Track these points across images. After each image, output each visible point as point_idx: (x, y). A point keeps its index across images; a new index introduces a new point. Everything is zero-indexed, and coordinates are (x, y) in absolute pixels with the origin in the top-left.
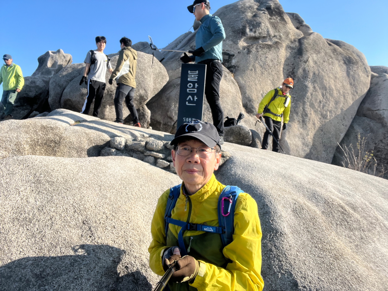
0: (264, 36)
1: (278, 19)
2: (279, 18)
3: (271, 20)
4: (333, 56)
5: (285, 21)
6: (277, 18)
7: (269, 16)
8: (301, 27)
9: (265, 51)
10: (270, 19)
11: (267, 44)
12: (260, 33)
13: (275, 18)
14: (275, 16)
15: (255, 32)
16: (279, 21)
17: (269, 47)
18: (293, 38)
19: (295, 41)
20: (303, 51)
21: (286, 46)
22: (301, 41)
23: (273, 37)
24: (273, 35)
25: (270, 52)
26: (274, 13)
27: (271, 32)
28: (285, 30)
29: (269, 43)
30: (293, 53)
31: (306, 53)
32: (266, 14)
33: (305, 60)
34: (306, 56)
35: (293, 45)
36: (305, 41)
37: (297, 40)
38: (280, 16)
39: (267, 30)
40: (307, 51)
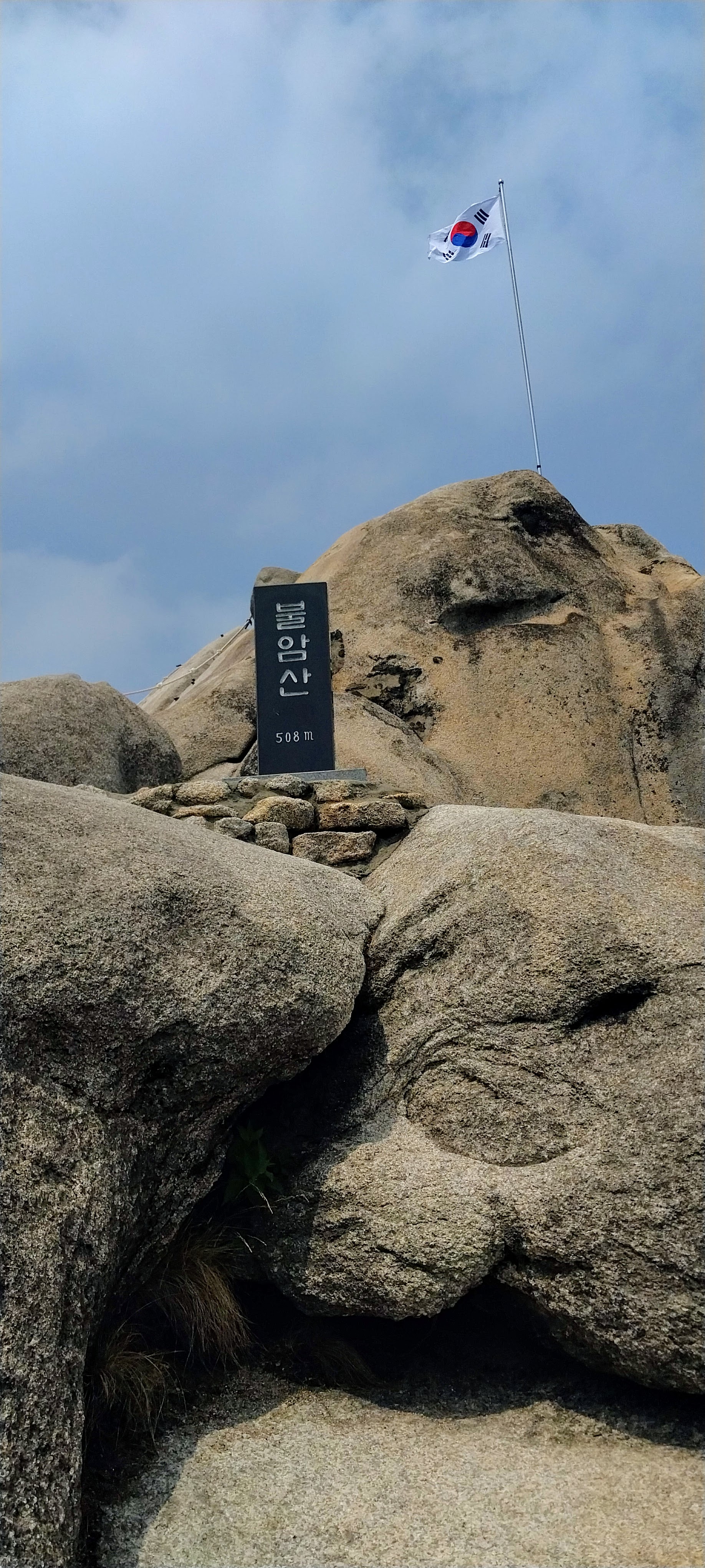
0: (518, 598)
1: (561, 544)
2: (566, 539)
3: (538, 550)
5: (592, 549)
6: (558, 541)
7: (527, 536)
8: (657, 568)
9: (534, 645)
10: (533, 544)
11: (536, 626)
12: (501, 591)
13: (550, 540)
14: (550, 533)
15: (483, 586)
16: (567, 550)
17: (545, 631)
18: (630, 599)
19: (639, 608)
20: (675, 639)
21: (608, 628)
22: (662, 604)
23: (554, 601)
24: (553, 595)
25: (551, 648)
26: (543, 524)
27: (545, 582)
28: (594, 578)
29: (542, 620)
30: (637, 646)
31: (686, 642)
32: (515, 528)
33: (689, 665)
34: (690, 654)
35: (632, 621)
36: (676, 602)
37: (645, 605)
38: (570, 532)
39: (529, 579)
40: (689, 635)
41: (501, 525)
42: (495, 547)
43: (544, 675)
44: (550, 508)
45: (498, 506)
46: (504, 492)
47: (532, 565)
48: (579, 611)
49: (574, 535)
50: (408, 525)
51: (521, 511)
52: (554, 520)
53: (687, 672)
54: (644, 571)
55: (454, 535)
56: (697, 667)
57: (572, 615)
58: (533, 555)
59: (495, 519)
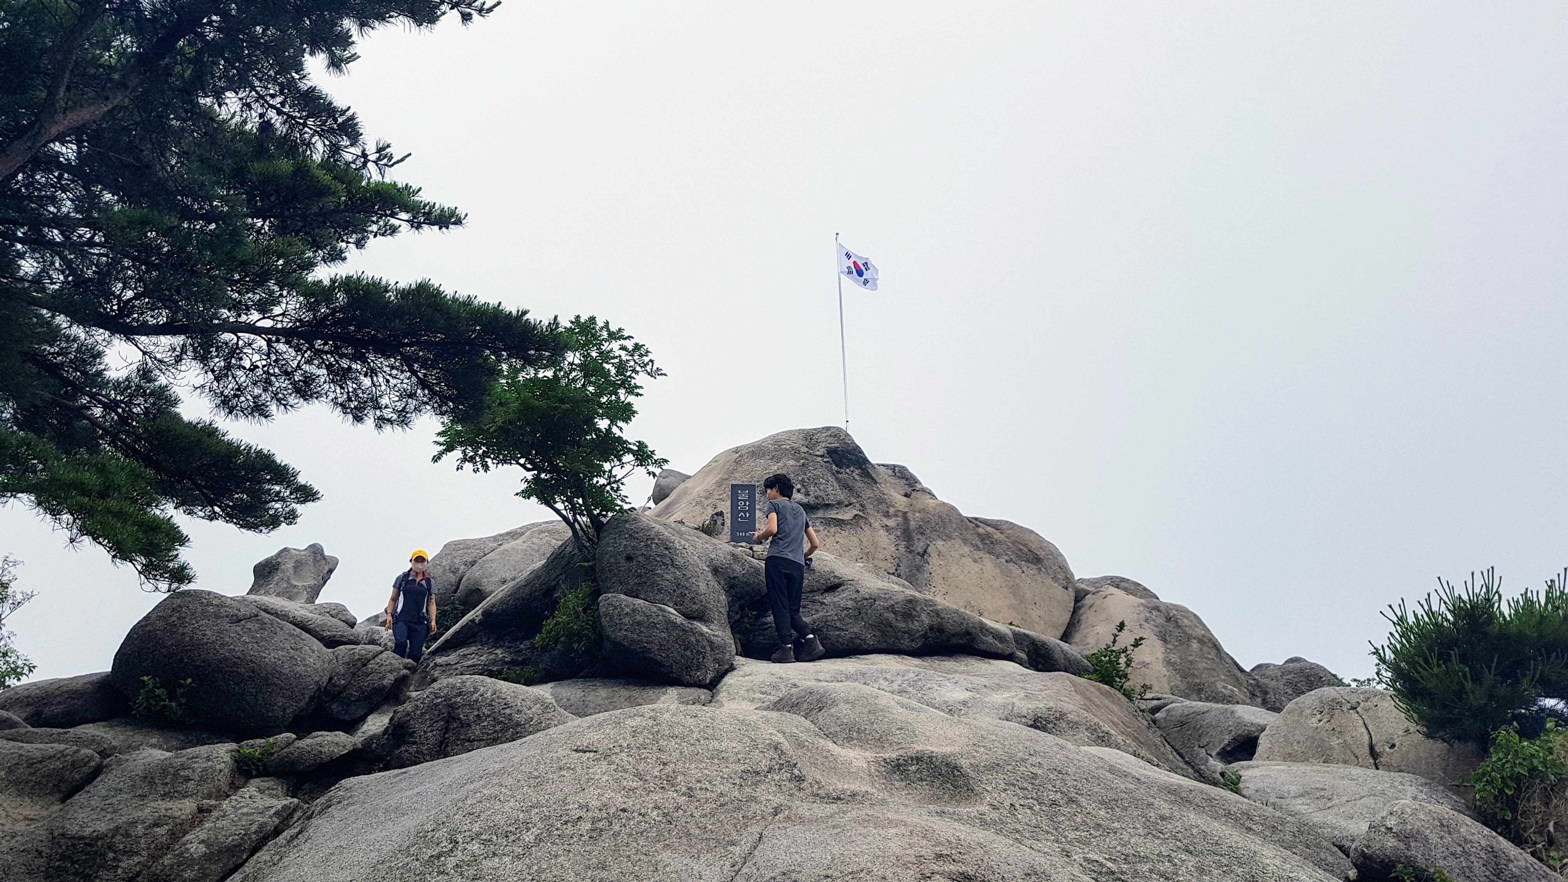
0: (827, 502)
1: (854, 474)
2: (857, 471)
3: (840, 476)
4: (981, 546)
5: (873, 479)
6: (852, 472)
7: (834, 467)
8: (914, 494)
9: (833, 530)
10: (838, 472)
11: (835, 519)
12: (817, 498)
13: (848, 470)
14: (848, 467)
15: (807, 494)
16: (857, 477)
17: (840, 523)
18: (892, 510)
19: (896, 516)
20: (914, 534)
21: (876, 525)
22: (910, 515)
23: (847, 506)
24: (847, 503)
25: (843, 532)
26: (844, 461)
27: (842, 496)
28: (872, 495)
29: (840, 517)
30: (892, 536)
31: (920, 537)
32: (828, 462)
33: (920, 550)
34: (922, 544)
35: (891, 523)
36: (917, 514)
37: (900, 514)
38: (860, 468)
39: (833, 492)
40: (922, 534)
41: (819, 459)
42: (815, 472)
43: (838, 546)
44: (849, 452)
45: (818, 448)
46: (823, 439)
47: (835, 484)
48: (861, 513)
49: (862, 469)
50: (764, 455)
51: (831, 452)
52: (851, 459)
53: (918, 554)
54: (906, 495)
55: (791, 462)
56: (925, 551)
57: (856, 515)
58: (837, 479)
59: (816, 456)
